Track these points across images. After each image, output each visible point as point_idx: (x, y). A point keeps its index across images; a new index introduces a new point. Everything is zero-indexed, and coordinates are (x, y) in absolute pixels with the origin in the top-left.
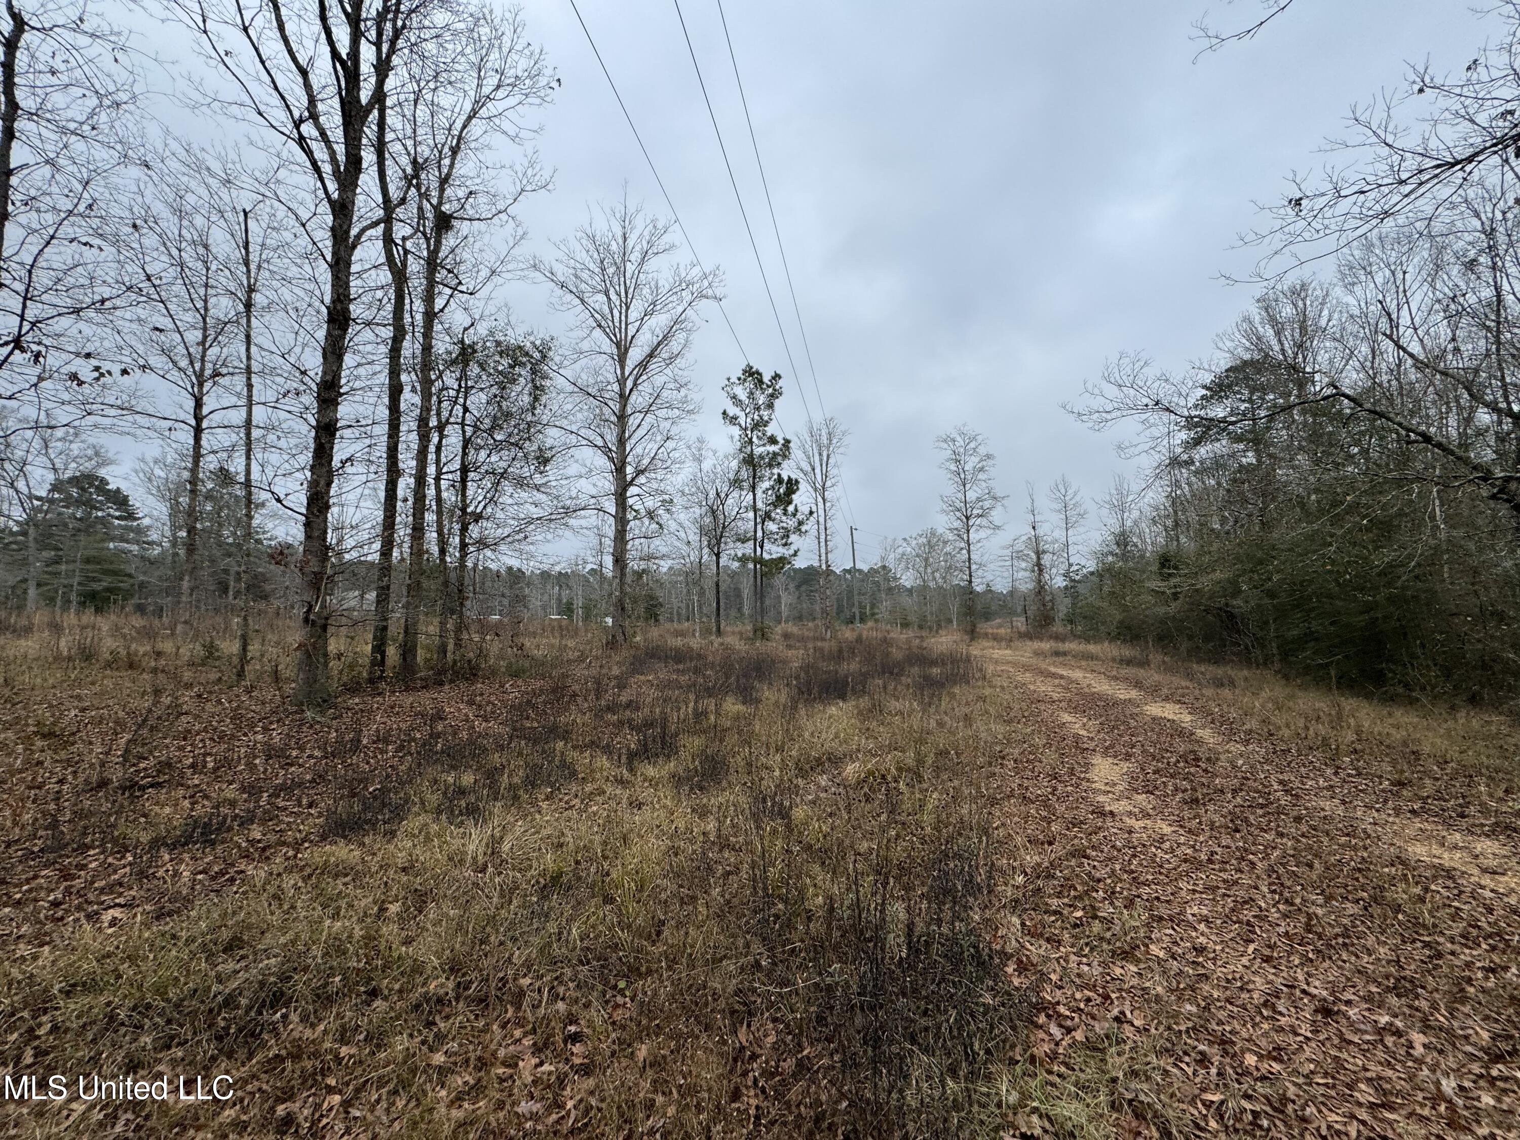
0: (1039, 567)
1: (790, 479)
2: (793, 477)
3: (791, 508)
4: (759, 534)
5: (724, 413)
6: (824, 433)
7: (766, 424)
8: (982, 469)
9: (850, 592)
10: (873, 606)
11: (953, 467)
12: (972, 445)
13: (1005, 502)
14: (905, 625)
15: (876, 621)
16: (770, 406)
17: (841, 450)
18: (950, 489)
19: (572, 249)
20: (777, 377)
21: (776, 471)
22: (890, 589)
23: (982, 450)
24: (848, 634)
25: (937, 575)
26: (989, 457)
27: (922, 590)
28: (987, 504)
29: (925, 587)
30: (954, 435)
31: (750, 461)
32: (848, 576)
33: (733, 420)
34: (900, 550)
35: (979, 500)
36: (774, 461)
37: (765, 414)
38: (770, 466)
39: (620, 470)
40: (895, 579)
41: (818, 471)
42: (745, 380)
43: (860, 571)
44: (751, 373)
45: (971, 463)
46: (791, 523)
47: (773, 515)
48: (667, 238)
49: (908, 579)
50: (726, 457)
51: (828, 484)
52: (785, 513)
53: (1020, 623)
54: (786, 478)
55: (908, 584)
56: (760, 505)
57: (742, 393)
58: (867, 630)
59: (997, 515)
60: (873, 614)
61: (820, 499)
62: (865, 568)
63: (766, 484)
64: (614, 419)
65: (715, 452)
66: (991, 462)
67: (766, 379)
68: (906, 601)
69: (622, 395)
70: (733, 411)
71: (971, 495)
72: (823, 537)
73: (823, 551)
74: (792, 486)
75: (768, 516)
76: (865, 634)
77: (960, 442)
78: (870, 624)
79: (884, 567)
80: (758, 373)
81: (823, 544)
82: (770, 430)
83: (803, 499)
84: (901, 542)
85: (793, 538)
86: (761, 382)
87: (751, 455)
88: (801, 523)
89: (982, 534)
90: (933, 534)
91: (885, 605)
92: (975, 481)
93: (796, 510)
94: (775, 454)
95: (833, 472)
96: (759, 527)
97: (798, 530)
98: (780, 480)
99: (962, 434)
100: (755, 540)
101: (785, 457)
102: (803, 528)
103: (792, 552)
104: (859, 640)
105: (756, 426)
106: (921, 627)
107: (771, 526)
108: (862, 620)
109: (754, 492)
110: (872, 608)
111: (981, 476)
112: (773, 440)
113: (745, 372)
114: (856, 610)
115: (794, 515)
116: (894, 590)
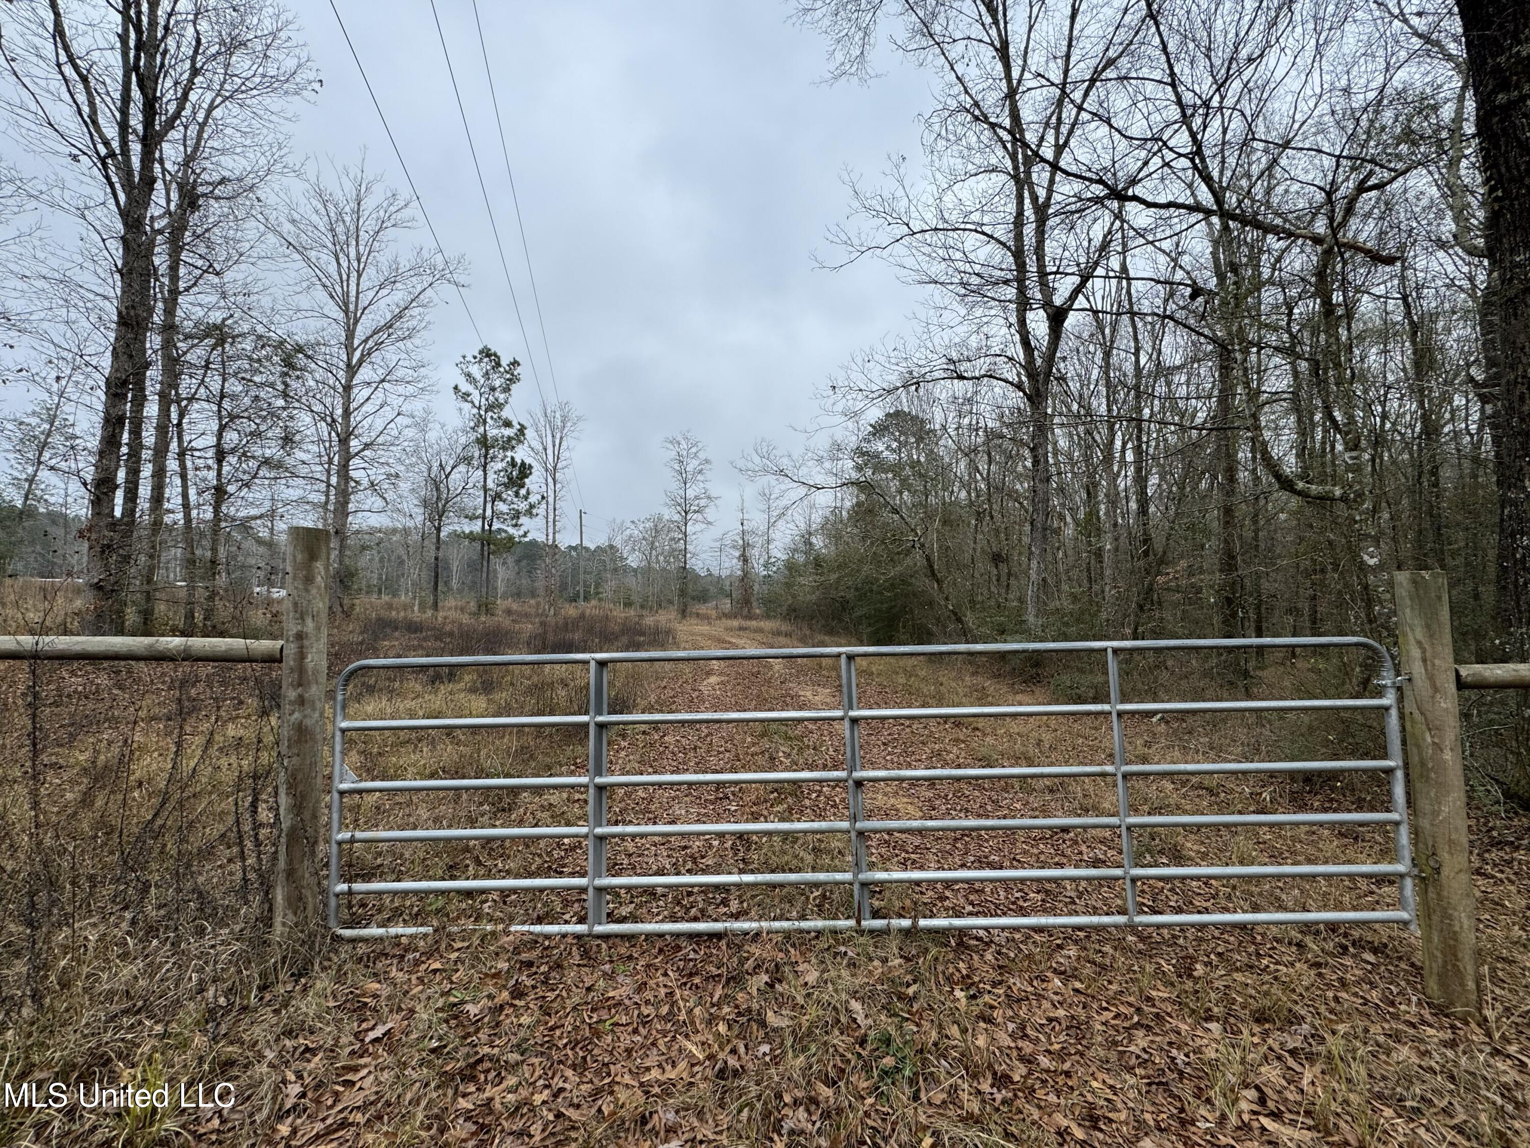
0: (744, 559)
1: (523, 463)
2: (528, 461)
3: (523, 492)
4: (489, 513)
5: (456, 388)
6: (558, 415)
7: (500, 406)
8: (700, 472)
9: (575, 569)
10: (597, 586)
11: (677, 467)
12: (694, 450)
13: (717, 502)
14: (628, 604)
15: (600, 600)
16: (507, 390)
17: (573, 435)
18: (674, 485)
19: (295, 200)
20: (515, 363)
21: (509, 454)
22: (616, 570)
23: (702, 455)
24: (571, 611)
25: (661, 558)
26: (707, 461)
27: (646, 571)
28: (703, 502)
29: (648, 569)
30: (679, 438)
31: (484, 442)
32: (573, 553)
33: (466, 396)
34: (628, 532)
35: (697, 498)
36: (508, 444)
37: (502, 397)
38: (504, 449)
39: (344, 441)
40: (622, 558)
41: (550, 451)
42: (481, 360)
43: (587, 549)
44: (487, 353)
45: (692, 465)
46: (523, 506)
47: (504, 496)
48: (406, 214)
49: (634, 560)
50: (455, 432)
51: (559, 465)
52: (517, 494)
53: (726, 605)
54: (519, 462)
55: (634, 565)
56: (490, 484)
57: (476, 371)
58: (590, 608)
59: (710, 514)
60: (597, 593)
61: (550, 480)
62: (592, 547)
63: (500, 466)
64: (341, 390)
65: (443, 426)
66: (708, 466)
67: (504, 362)
68: (631, 581)
69: (349, 365)
70: (465, 387)
71: (691, 493)
72: (551, 519)
73: (551, 530)
74: (525, 470)
75: (498, 497)
76: (588, 612)
77: (684, 445)
78: (594, 602)
79: (611, 547)
80: (495, 355)
81: (551, 524)
82: (506, 413)
83: (534, 482)
84: (629, 524)
85: (523, 520)
86: (498, 364)
87: (485, 436)
88: (532, 506)
89: (699, 527)
90: (660, 519)
91: (610, 586)
92: (694, 481)
93: (528, 493)
94: (510, 439)
95: (564, 455)
96: (489, 506)
97: (529, 512)
98: (513, 463)
99: (686, 439)
100: (484, 518)
101: (520, 442)
102: (534, 511)
103: (521, 533)
104: (582, 616)
105: (490, 408)
106: (642, 607)
107: (501, 507)
108: (586, 599)
109: (485, 471)
110: (596, 587)
111: (699, 477)
112: (508, 424)
113: (481, 352)
114: (580, 588)
115: (526, 498)
116: (620, 570)
